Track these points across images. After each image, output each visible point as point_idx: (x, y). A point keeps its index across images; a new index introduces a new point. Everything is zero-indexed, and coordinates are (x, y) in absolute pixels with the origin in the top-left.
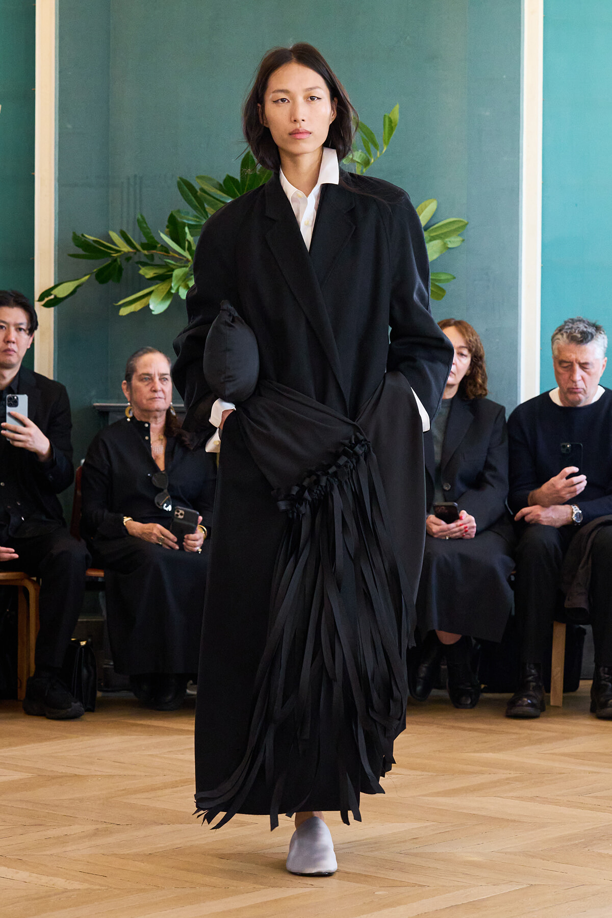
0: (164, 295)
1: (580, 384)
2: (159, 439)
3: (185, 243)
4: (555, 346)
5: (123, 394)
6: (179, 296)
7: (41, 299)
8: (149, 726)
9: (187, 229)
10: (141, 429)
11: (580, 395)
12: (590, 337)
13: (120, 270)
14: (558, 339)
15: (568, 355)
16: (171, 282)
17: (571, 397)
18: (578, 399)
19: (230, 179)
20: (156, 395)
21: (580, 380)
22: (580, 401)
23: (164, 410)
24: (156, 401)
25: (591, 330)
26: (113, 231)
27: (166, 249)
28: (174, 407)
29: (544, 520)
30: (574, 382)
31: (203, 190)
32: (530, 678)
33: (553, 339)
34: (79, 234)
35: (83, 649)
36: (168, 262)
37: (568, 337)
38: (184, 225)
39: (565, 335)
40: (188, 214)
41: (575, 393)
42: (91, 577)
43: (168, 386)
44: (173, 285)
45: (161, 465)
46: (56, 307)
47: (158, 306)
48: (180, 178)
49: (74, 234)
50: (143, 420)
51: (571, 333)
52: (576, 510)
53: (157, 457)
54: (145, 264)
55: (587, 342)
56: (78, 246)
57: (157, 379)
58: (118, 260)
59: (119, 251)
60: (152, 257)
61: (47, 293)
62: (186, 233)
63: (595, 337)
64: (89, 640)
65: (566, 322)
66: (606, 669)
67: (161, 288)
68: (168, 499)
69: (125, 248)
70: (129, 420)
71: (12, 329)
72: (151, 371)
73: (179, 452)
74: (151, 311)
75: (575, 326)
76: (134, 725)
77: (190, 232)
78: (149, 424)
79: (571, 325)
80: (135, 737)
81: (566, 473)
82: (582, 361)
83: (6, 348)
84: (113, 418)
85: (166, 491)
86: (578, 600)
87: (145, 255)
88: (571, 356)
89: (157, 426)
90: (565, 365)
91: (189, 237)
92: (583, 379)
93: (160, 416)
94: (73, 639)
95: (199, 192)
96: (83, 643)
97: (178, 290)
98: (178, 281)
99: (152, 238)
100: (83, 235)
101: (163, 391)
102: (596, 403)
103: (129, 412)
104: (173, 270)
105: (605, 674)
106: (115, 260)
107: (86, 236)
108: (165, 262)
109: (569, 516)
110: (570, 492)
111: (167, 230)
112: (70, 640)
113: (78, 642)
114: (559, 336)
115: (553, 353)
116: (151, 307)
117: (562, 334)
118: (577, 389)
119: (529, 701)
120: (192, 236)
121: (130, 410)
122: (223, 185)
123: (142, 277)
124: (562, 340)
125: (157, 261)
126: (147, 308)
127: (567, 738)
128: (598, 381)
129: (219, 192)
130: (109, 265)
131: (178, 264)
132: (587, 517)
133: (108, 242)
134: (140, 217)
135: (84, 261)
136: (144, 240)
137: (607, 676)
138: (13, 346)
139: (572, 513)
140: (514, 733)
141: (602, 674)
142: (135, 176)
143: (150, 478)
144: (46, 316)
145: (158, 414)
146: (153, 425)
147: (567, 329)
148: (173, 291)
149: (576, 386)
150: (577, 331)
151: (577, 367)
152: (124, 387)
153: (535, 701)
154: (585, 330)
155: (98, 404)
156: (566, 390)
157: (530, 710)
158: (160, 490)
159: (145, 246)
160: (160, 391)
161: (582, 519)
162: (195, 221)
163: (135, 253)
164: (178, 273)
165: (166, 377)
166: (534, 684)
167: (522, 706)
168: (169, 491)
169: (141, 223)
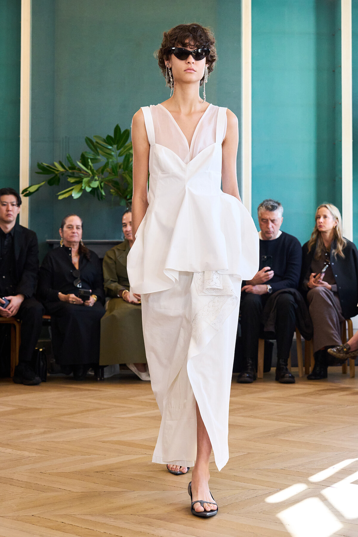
0: (78, 190)
1: (271, 229)
2: (76, 255)
3: (88, 167)
4: (259, 212)
5: (59, 234)
6: (86, 190)
7: (23, 193)
8: (71, 388)
9: (89, 160)
10: (67, 251)
11: (272, 235)
12: (275, 207)
13: (59, 179)
14: (261, 209)
15: (266, 216)
16: (82, 184)
17: (267, 235)
18: (270, 236)
19: (109, 137)
20: (74, 235)
21: (271, 228)
22: (271, 237)
23: (78, 242)
24: (74, 238)
25: (276, 205)
26: (56, 161)
27: (80, 170)
28: (83, 242)
29: (254, 291)
30: (269, 228)
31: (97, 142)
32: (249, 365)
33: (258, 209)
34: (40, 163)
35: (41, 353)
36: (81, 176)
37: (265, 208)
38: (88, 158)
39: (264, 207)
40: (90, 153)
41: (269, 234)
42: (45, 319)
43: (80, 232)
44: (83, 185)
45: (77, 267)
46: (30, 197)
47: (76, 195)
48: (87, 138)
49: (38, 163)
50: (68, 246)
51: (267, 206)
52: (269, 287)
53: (75, 263)
54: (70, 177)
55: (274, 210)
56: (39, 168)
57: (75, 227)
58: (58, 175)
59: (58, 171)
60: (73, 173)
61: (25, 190)
62: (89, 162)
63: (278, 208)
64: (44, 348)
65: (264, 202)
66: (283, 360)
67: (78, 187)
68: (80, 283)
69: (61, 169)
70: (61, 246)
71: (10, 205)
72: (73, 223)
73: (84, 261)
74: (73, 197)
75: (268, 203)
76: (64, 387)
77: (91, 162)
78: (71, 248)
79: (266, 203)
80: (64, 392)
81: (264, 270)
82: (272, 219)
83: (7, 214)
84: (55, 246)
85: (79, 278)
86: (270, 328)
87: (71, 173)
88: (268, 217)
89: (74, 250)
90: (264, 221)
91: (90, 163)
92: (273, 227)
93: (76, 245)
94: (36, 348)
95: (95, 143)
96: (41, 350)
97: (85, 188)
98: (85, 184)
99: (73, 165)
100: (42, 163)
101: (77, 233)
102: (278, 238)
103: (62, 243)
104: (83, 179)
105: (283, 362)
106: (56, 175)
107: (44, 164)
108: (80, 175)
109: (266, 290)
110: (267, 279)
111: (80, 161)
112: (35, 349)
113: (38, 350)
114: (261, 208)
115: (258, 215)
116: (73, 195)
117: (263, 207)
118: (270, 231)
119: (248, 375)
120: (92, 163)
121: (62, 242)
122: (106, 140)
123: (69, 182)
124: (263, 209)
125: (76, 175)
126: (71, 196)
127: (265, 391)
128: (279, 228)
129: (104, 143)
130: (54, 177)
131: (86, 176)
132: (274, 290)
133: (53, 166)
134: (68, 155)
135: (42, 175)
136: (70, 166)
137: (283, 363)
138: (11, 213)
139: (267, 288)
140: (241, 389)
141: (281, 363)
142: (66, 137)
143: (72, 272)
144: (25, 201)
145: (75, 244)
146: (73, 249)
147: (265, 204)
148: (83, 188)
149: (269, 230)
150: (270, 205)
151: (270, 222)
152: (60, 231)
153: (251, 375)
154: (273, 204)
155: (48, 240)
156: (264, 232)
157: (248, 379)
158: (77, 278)
159: (70, 168)
160: (76, 233)
161: (272, 291)
162: (93, 156)
163: (66, 172)
164: (85, 180)
165: (79, 227)
166: (250, 367)
167: (244, 377)
168: (80, 278)
169: (69, 159)
